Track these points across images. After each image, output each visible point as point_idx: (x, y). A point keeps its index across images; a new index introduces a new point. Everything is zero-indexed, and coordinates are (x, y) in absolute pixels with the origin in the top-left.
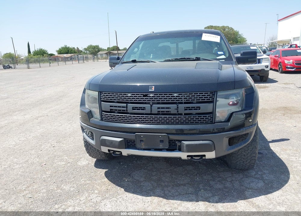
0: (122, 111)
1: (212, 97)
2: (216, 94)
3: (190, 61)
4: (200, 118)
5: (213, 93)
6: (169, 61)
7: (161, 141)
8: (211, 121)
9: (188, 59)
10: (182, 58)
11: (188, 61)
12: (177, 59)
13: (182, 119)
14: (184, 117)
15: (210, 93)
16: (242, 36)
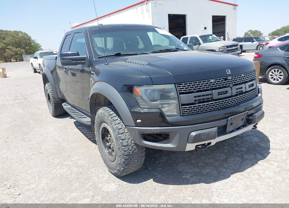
0: (202, 101)
7: (242, 119)
16: (35, 41)
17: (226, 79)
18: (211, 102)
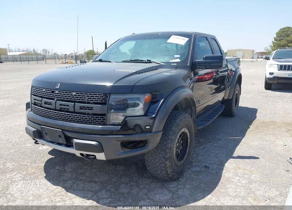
1: (106, 99)
2: (109, 96)
3: (143, 63)
4: (97, 119)
5: (107, 95)
6: (125, 62)
7: (59, 136)
8: (104, 123)
9: (141, 60)
10: (135, 60)
11: (141, 63)
12: (132, 60)
13: (86, 118)
14: (88, 117)
15: (103, 95)
17: (53, 92)
18: (43, 109)
